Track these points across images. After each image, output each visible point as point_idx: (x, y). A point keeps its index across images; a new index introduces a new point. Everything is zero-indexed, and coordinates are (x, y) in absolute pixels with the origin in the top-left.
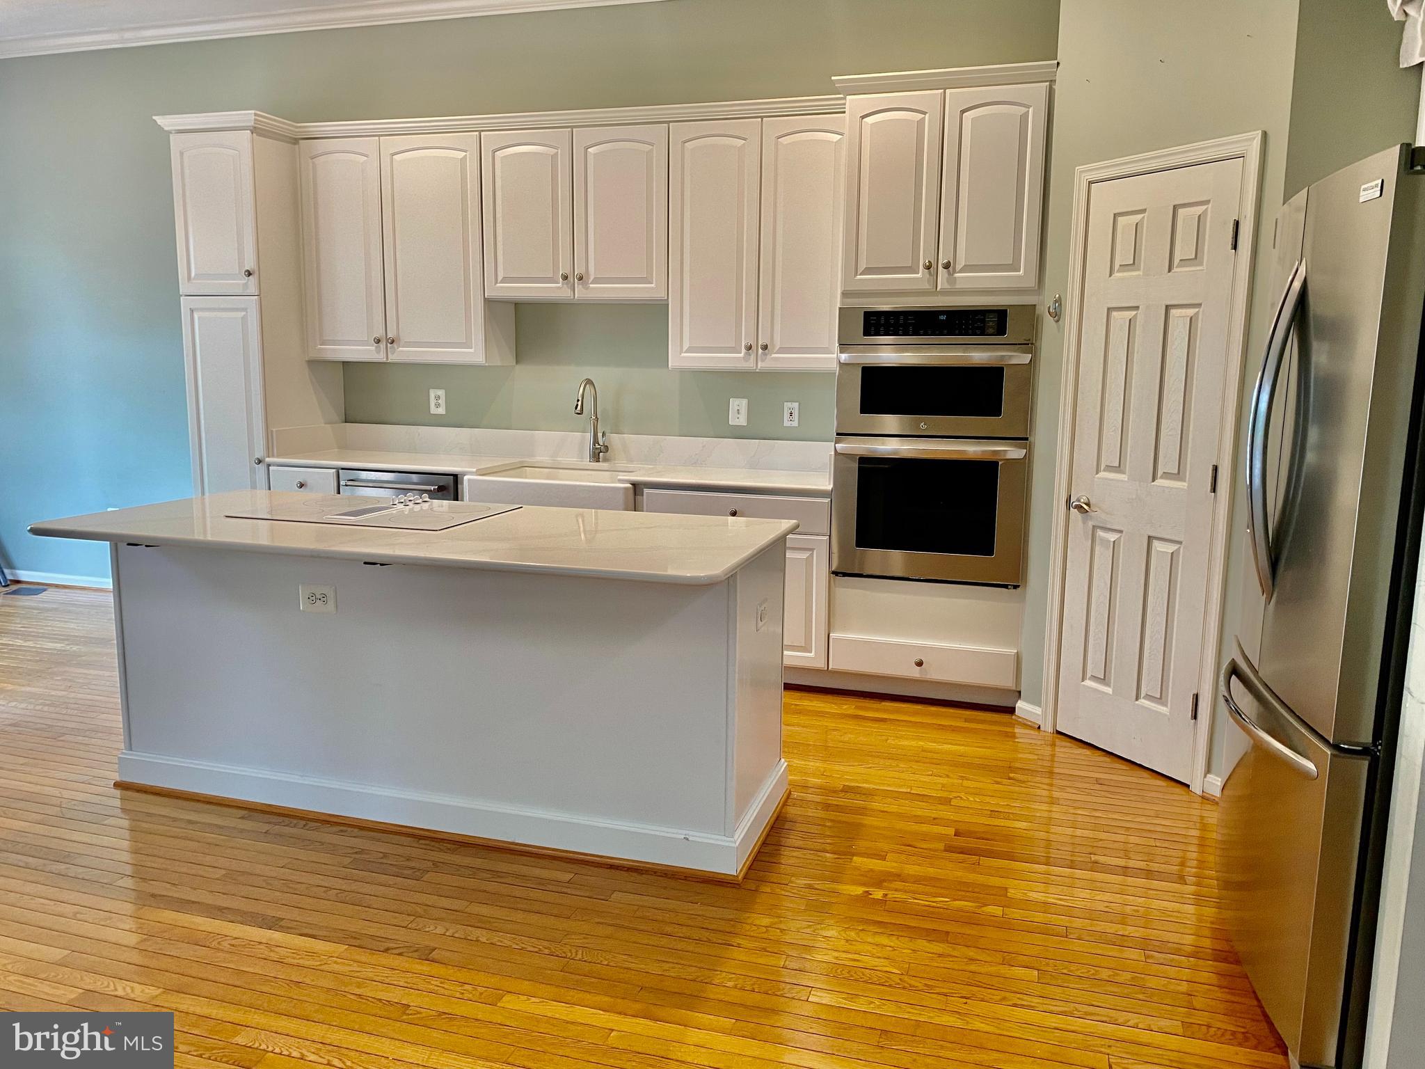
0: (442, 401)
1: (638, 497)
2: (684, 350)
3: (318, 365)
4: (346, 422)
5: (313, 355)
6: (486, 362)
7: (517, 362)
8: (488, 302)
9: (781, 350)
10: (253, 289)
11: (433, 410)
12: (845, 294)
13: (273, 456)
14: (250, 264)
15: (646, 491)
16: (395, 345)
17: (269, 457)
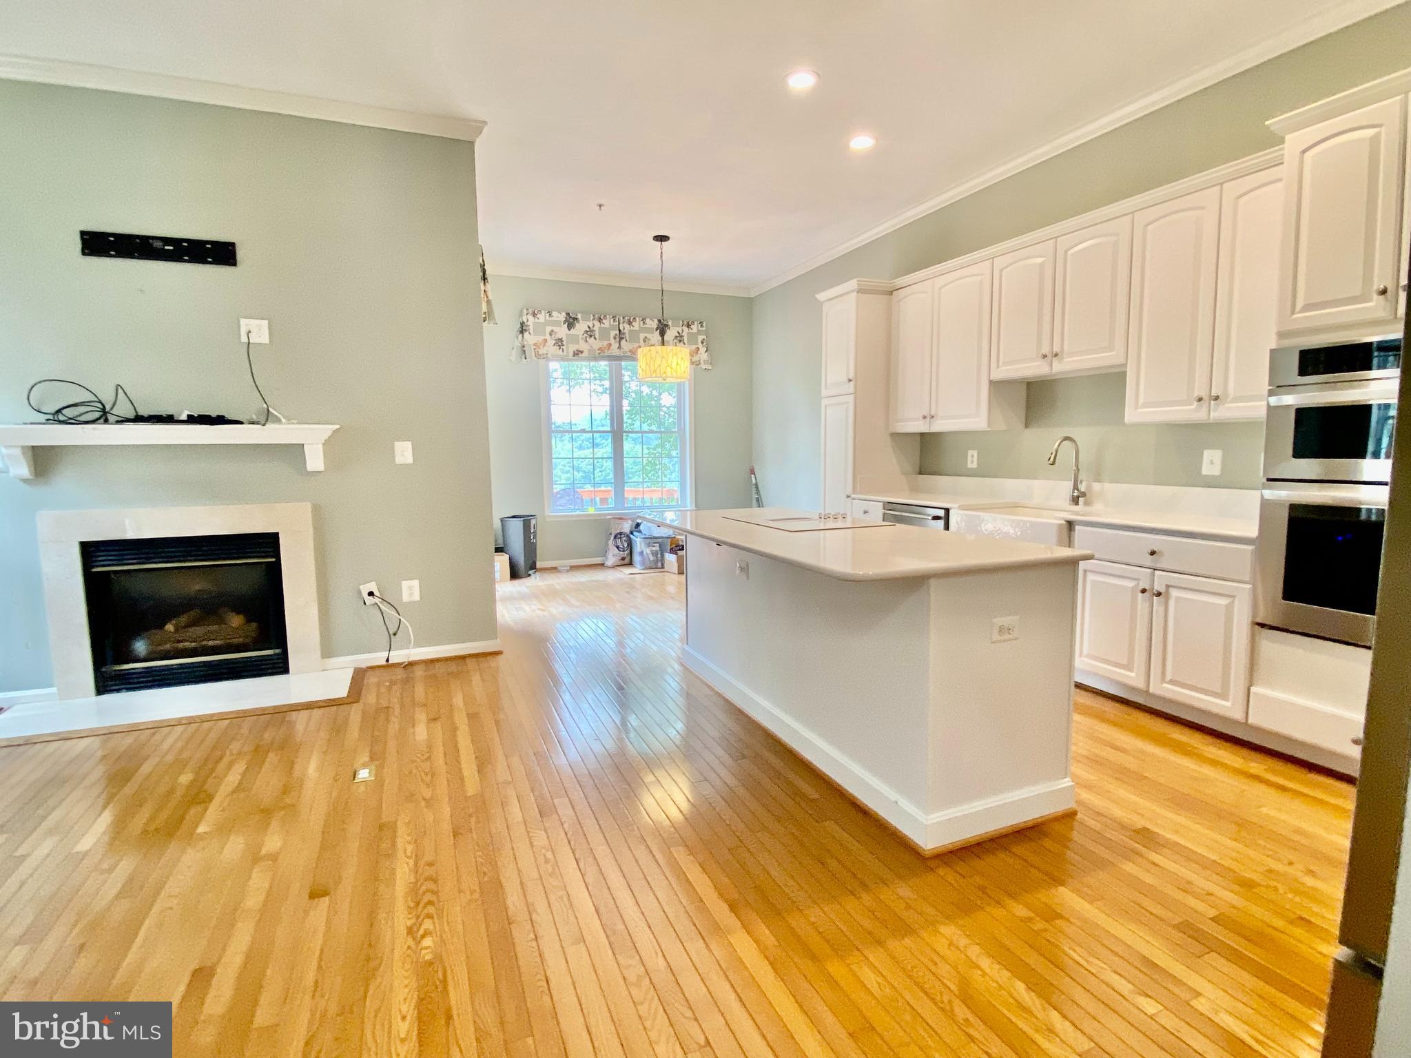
0: (975, 459)
1: (1072, 533)
2: (1140, 405)
3: (896, 436)
4: (920, 474)
5: (892, 430)
6: (989, 427)
7: (1027, 425)
8: (991, 382)
9: (1236, 400)
10: (852, 390)
11: (970, 465)
12: (1281, 335)
13: (857, 494)
14: (851, 376)
15: (1077, 528)
16: (934, 419)
17: (854, 493)
